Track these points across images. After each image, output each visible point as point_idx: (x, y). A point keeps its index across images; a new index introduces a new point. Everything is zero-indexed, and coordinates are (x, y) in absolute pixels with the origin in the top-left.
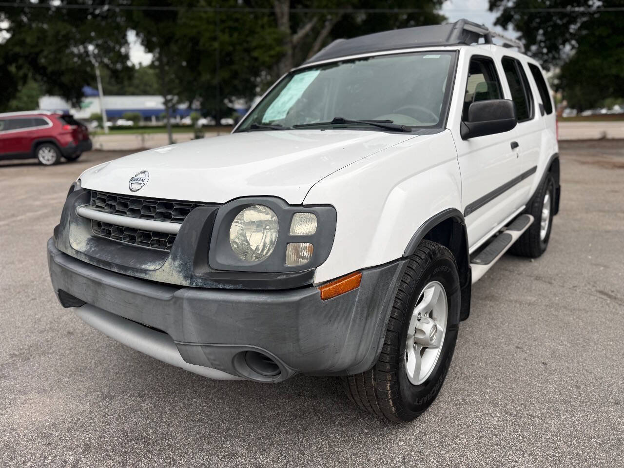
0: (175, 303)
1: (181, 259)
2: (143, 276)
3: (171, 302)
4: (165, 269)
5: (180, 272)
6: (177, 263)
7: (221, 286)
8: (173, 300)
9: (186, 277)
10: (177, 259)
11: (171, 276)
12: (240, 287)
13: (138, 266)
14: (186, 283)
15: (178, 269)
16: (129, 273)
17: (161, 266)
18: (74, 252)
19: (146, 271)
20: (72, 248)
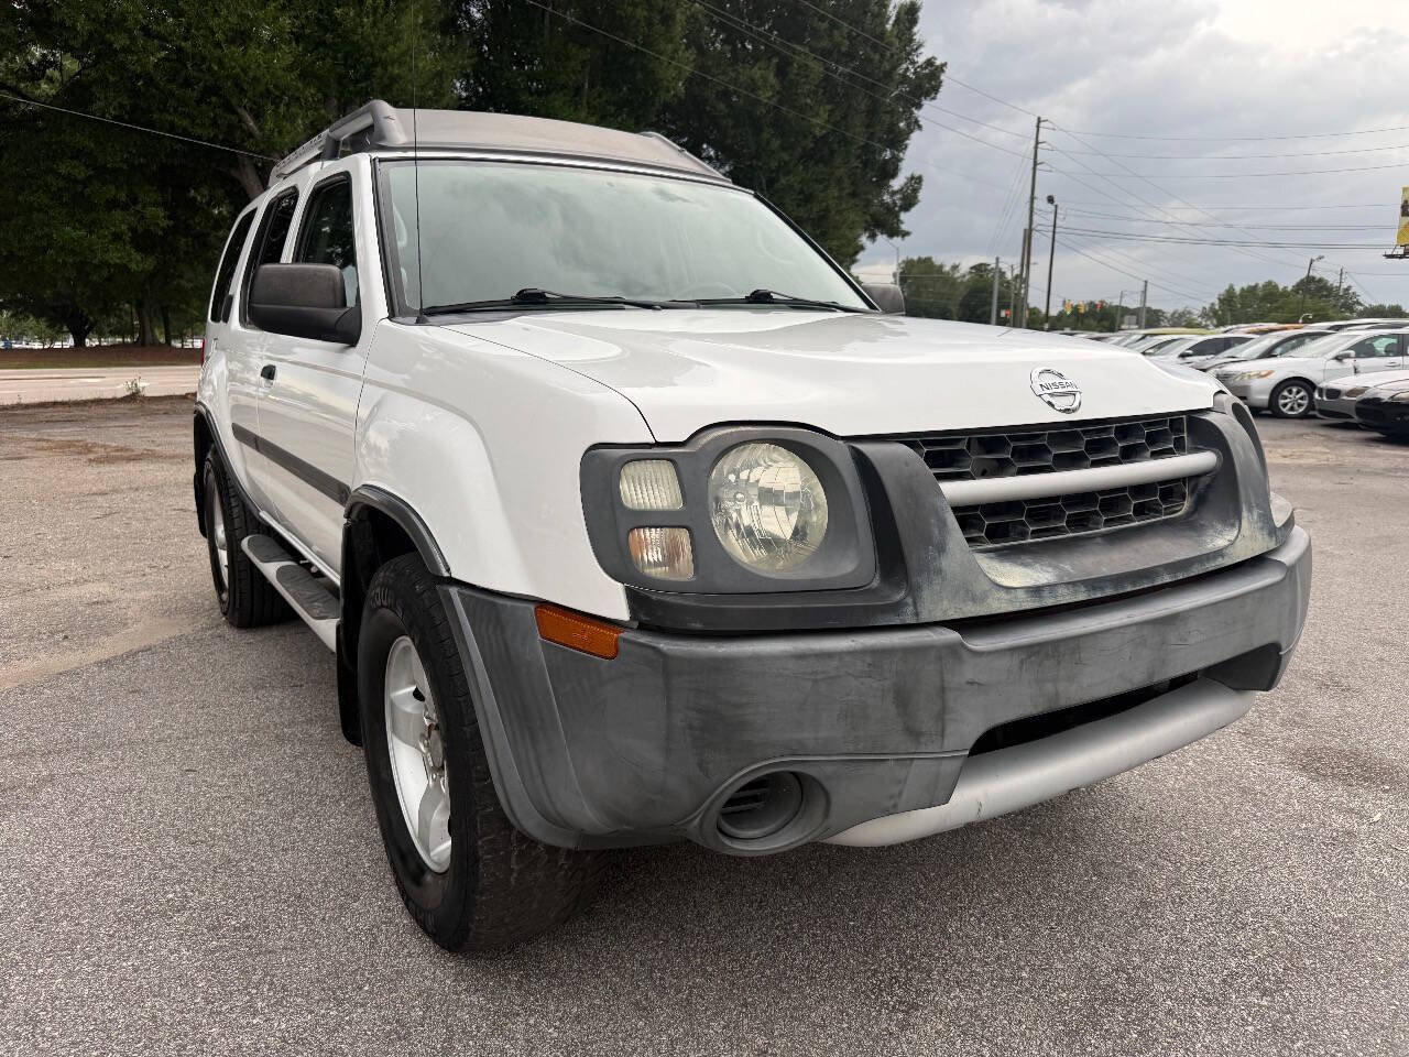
2: (1220, 562)
4: (1245, 533)
6: (1255, 515)
10: (1253, 507)
13: (1203, 550)
15: (1259, 525)
17: (1236, 532)
18: (1021, 594)
19: (1219, 553)
20: (1008, 589)
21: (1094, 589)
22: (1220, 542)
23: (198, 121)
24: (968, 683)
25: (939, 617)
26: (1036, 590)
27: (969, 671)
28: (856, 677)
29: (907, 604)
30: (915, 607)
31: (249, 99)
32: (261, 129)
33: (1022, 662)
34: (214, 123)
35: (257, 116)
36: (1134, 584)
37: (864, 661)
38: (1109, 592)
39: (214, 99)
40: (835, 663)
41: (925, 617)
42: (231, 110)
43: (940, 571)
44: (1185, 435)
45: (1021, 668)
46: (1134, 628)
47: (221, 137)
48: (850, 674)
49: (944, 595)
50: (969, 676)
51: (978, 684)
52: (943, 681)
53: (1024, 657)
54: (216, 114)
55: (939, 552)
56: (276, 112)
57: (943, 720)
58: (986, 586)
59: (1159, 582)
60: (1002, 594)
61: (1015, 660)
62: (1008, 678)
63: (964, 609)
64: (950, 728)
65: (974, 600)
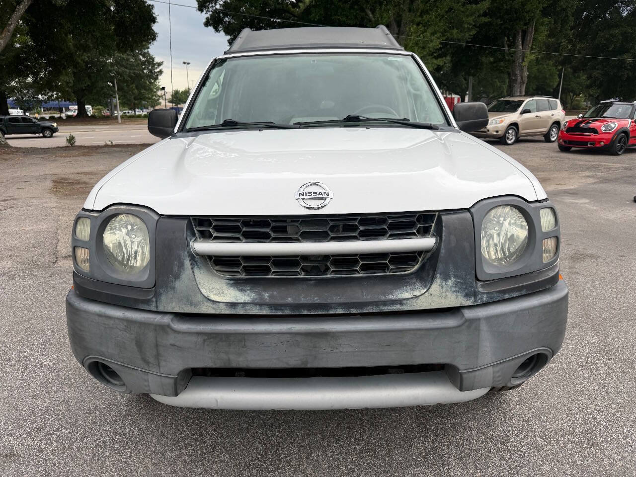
0: (469, 327)
1: (456, 276)
2: (397, 308)
3: (464, 327)
4: (433, 293)
5: (457, 292)
6: (451, 282)
7: (507, 296)
8: (467, 324)
9: (467, 296)
10: (450, 277)
11: (445, 298)
12: (524, 292)
13: (382, 298)
14: (469, 302)
15: (454, 289)
16: (370, 309)
17: (425, 291)
18: (222, 306)
19: (400, 302)
20: (214, 302)
21: (276, 309)
22: (406, 295)
23: (349, 17)
24: (171, 345)
25: (169, 309)
26: (233, 305)
27: (171, 339)
28: (121, 330)
29: (153, 301)
30: (157, 303)
31: (370, 5)
32: (374, 17)
33: (204, 341)
34: (356, 17)
35: (373, 12)
36: (309, 310)
37: (123, 324)
38: (287, 312)
39: (356, 7)
40: (112, 322)
41: (161, 308)
42: (363, 10)
43: (173, 288)
44: (433, 225)
45: (204, 343)
46: (289, 336)
47: (358, 23)
48: (118, 328)
49: (174, 299)
50: (172, 342)
51: (177, 346)
52: (156, 341)
53: (206, 338)
54: (356, 14)
55: (175, 279)
56: (381, 9)
57: (158, 359)
58: (200, 298)
59: (332, 312)
60: (210, 304)
61: (200, 339)
62: (196, 347)
63: (185, 309)
64: (162, 363)
65: (191, 304)
